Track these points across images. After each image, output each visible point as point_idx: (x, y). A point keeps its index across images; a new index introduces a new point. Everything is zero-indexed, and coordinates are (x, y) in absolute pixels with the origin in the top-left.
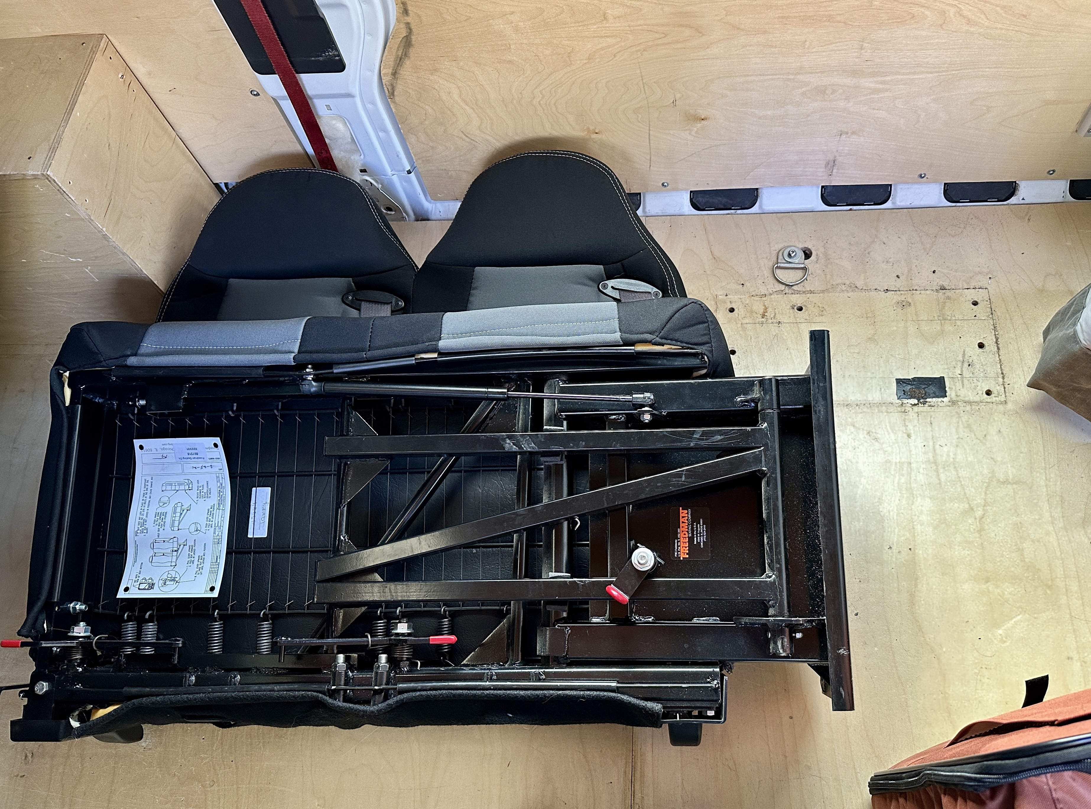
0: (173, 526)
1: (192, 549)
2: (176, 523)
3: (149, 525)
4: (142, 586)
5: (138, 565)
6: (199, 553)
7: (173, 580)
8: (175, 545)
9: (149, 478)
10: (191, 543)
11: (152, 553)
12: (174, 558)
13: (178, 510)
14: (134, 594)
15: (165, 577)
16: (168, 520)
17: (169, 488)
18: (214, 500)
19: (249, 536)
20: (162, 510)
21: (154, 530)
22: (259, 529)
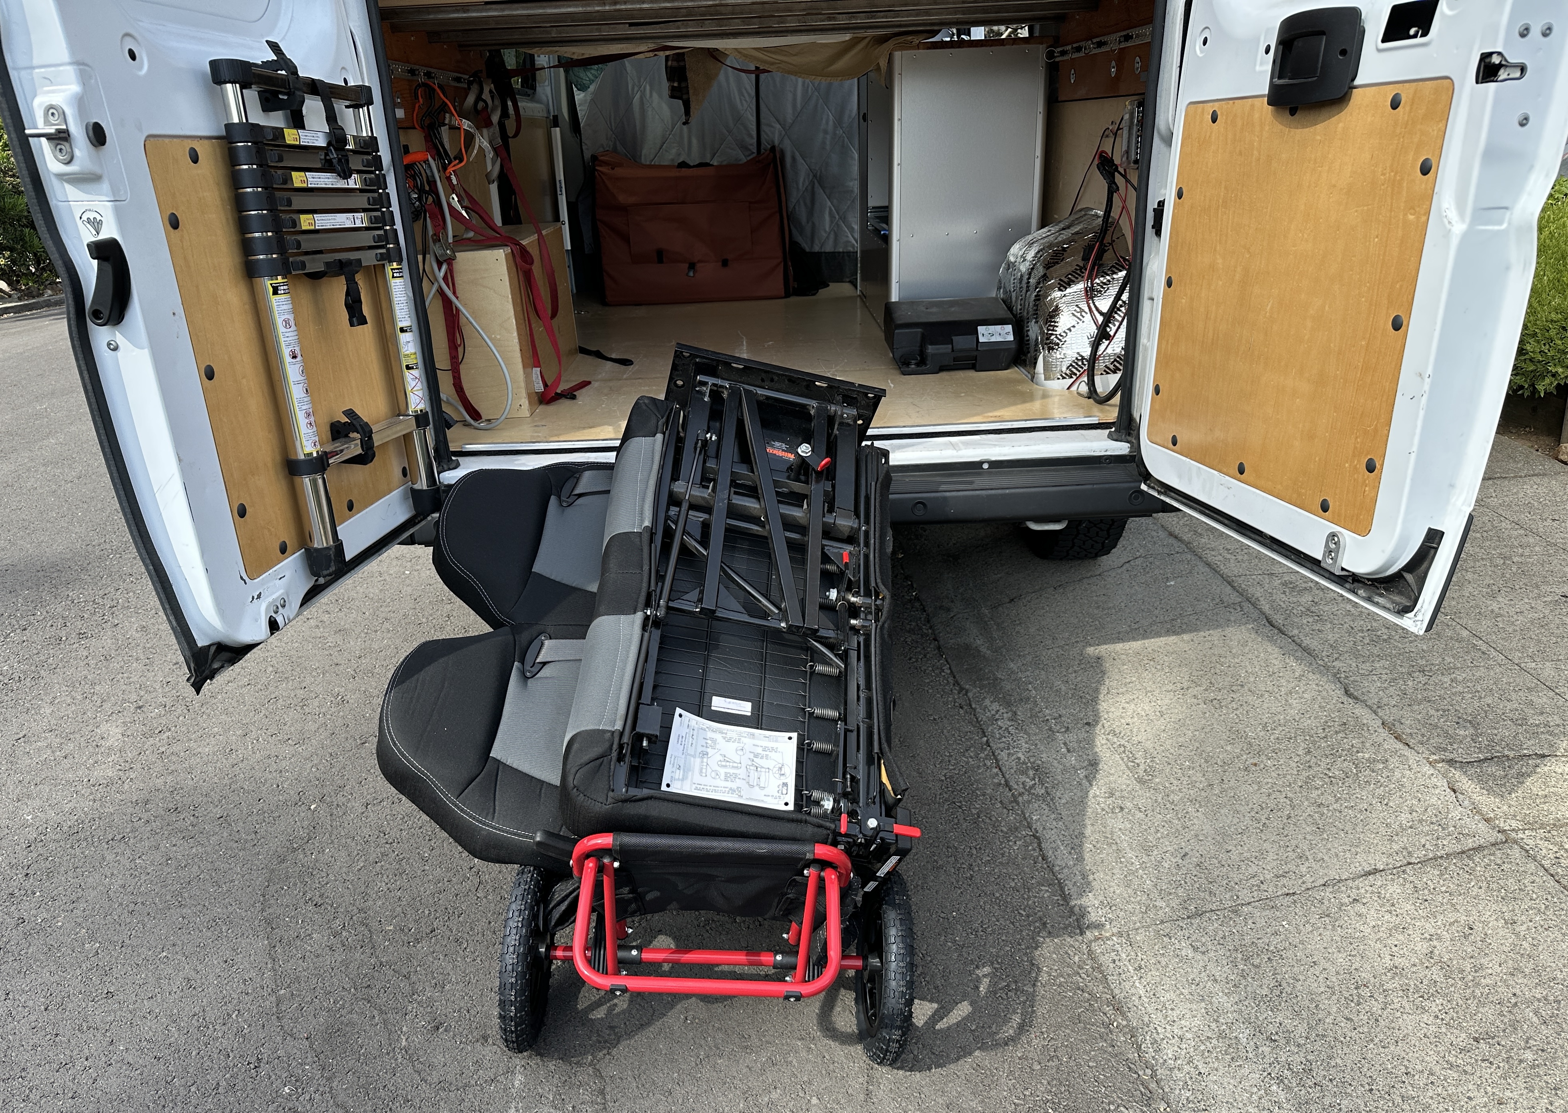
0: (737, 767)
1: (756, 756)
2: (735, 765)
3: (734, 786)
4: (785, 792)
5: (765, 799)
6: (759, 750)
7: (781, 768)
8: (752, 768)
9: (694, 786)
10: (752, 756)
11: (757, 788)
12: (763, 770)
13: (724, 763)
14: (791, 798)
15: (777, 776)
16: (732, 771)
17: (704, 771)
18: (718, 737)
19: (749, 714)
20: (723, 777)
21: (739, 783)
22: (745, 708)
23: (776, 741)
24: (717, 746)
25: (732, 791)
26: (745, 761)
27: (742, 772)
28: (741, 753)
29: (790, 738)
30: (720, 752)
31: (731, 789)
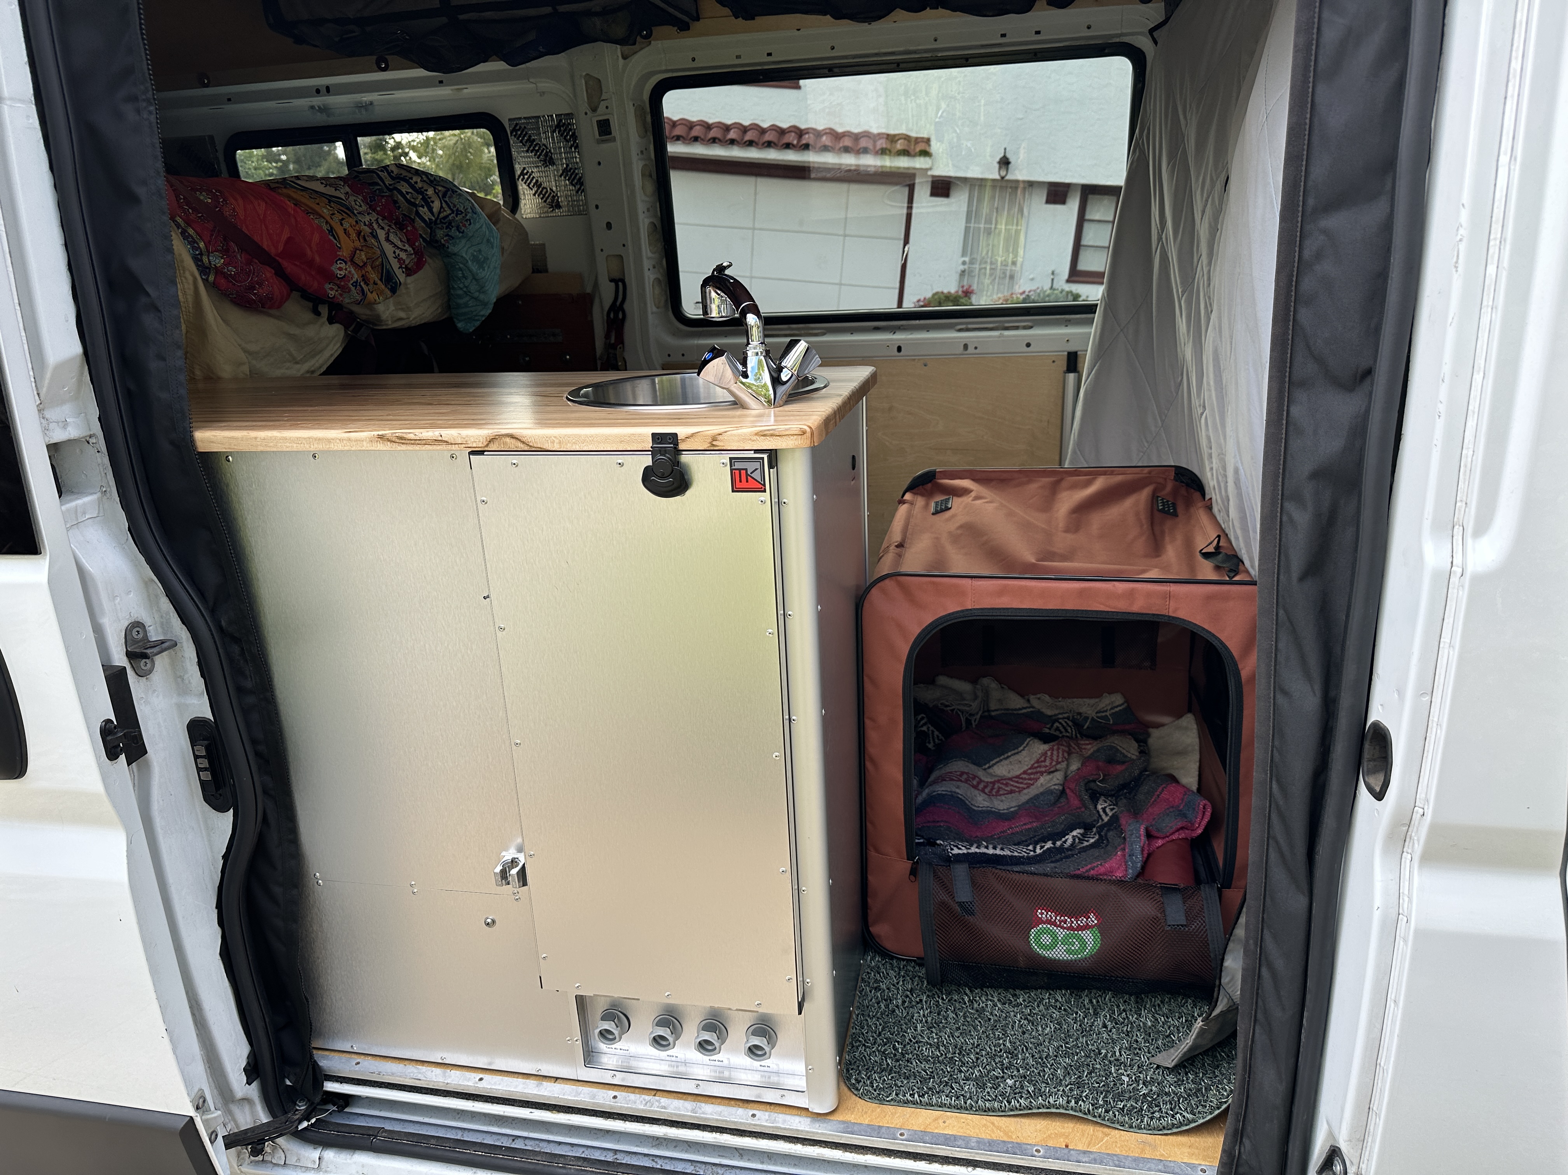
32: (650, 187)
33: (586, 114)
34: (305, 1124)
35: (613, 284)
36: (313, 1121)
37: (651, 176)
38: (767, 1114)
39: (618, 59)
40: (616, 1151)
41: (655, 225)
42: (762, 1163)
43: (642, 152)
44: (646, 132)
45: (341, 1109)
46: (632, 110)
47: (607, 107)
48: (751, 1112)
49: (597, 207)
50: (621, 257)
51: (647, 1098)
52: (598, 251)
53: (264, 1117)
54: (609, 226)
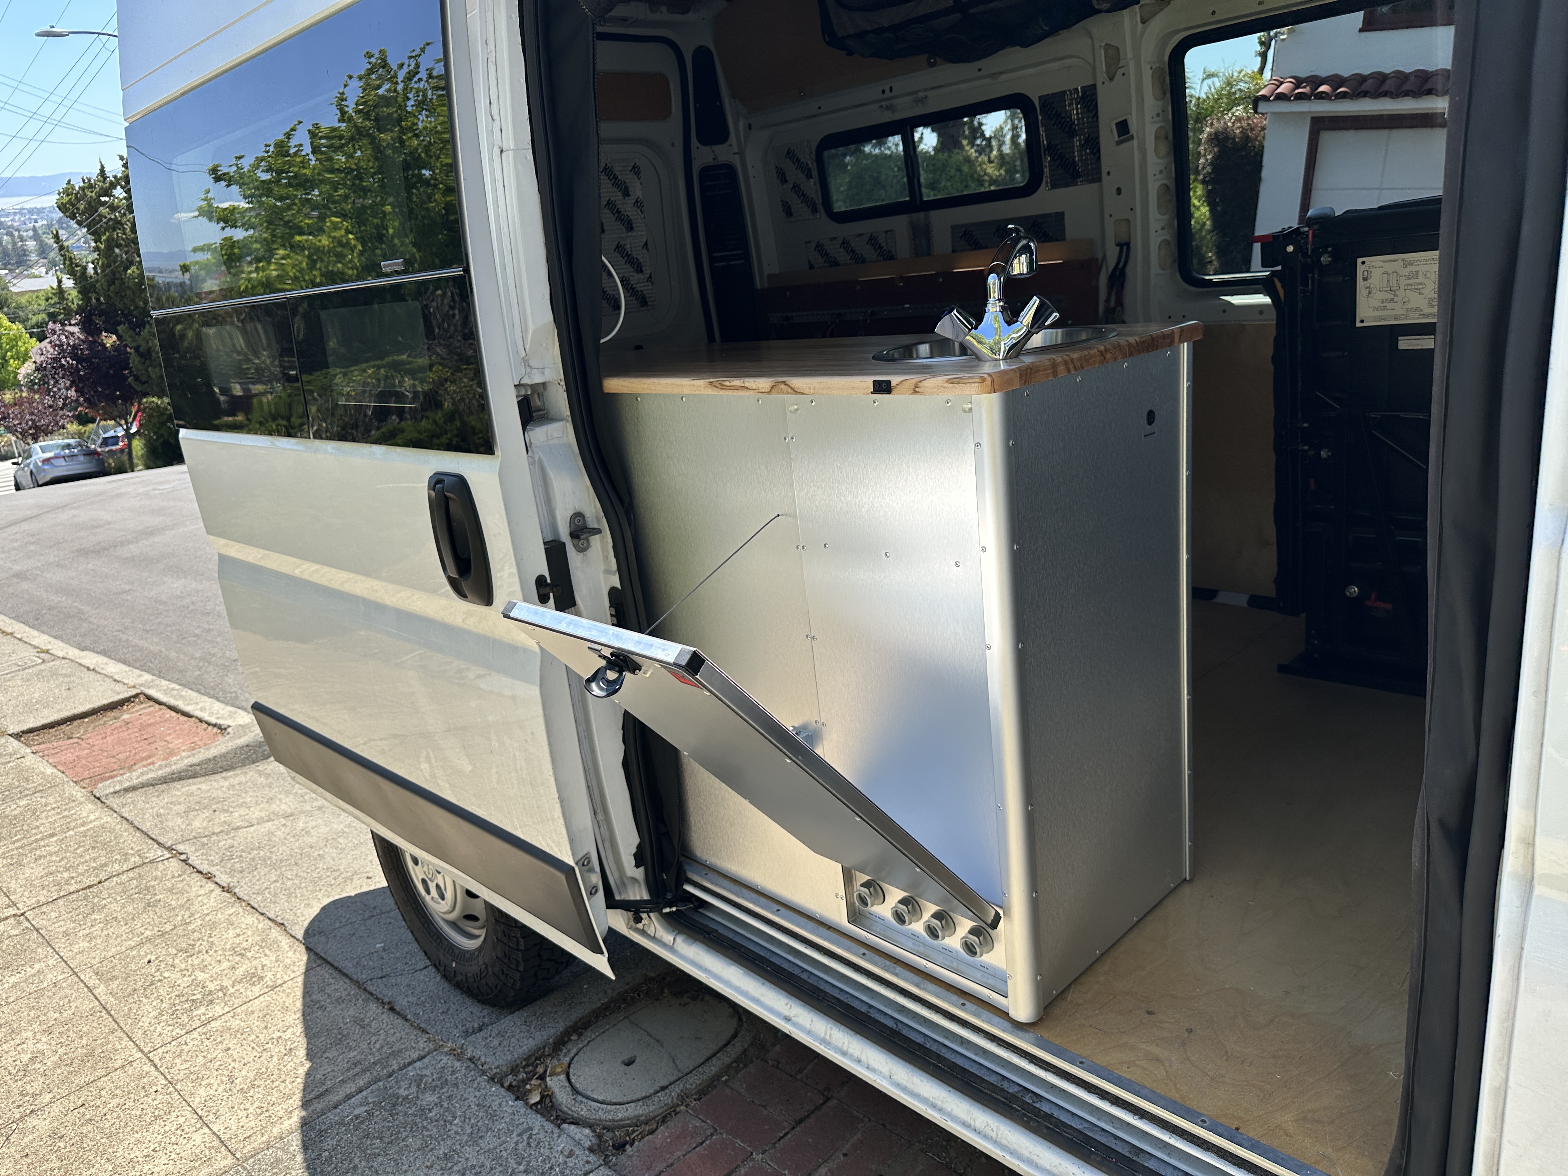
0: (1408, 285)
1: (1392, 300)
2: (1409, 287)
3: (1410, 268)
4: (1365, 273)
5: (1382, 264)
6: (1389, 306)
7: (1370, 293)
8: (1395, 289)
10: (1396, 299)
11: (1390, 272)
12: (1385, 289)
13: (1420, 286)
14: (1360, 269)
15: (1372, 286)
16: (1413, 281)
19: (1400, 338)
20: (1420, 273)
21: (1405, 272)
22: (1405, 343)
23: (1374, 317)
24: (1427, 301)
25: (1411, 264)
26: (1400, 293)
27: (1403, 282)
28: (1406, 299)
29: (1362, 321)
30: (1423, 296)
31: (1412, 265)
32: (1164, 148)
33: (1103, 83)
34: (667, 910)
35: (1118, 248)
36: (674, 909)
37: (1167, 138)
38: (975, 1007)
39: (1136, 24)
40: (871, 1006)
41: (1168, 186)
42: (976, 1055)
43: (1158, 115)
44: (1164, 94)
45: (695, 909)
46: (1150, 72)
47: (1124, 74)
48: (963, 1001)
49: (1109, 173)
50: (1128, 221)
51: (888, 963)
52: (1107, 216)
53: (646, 897)
54: (1119, 191)
